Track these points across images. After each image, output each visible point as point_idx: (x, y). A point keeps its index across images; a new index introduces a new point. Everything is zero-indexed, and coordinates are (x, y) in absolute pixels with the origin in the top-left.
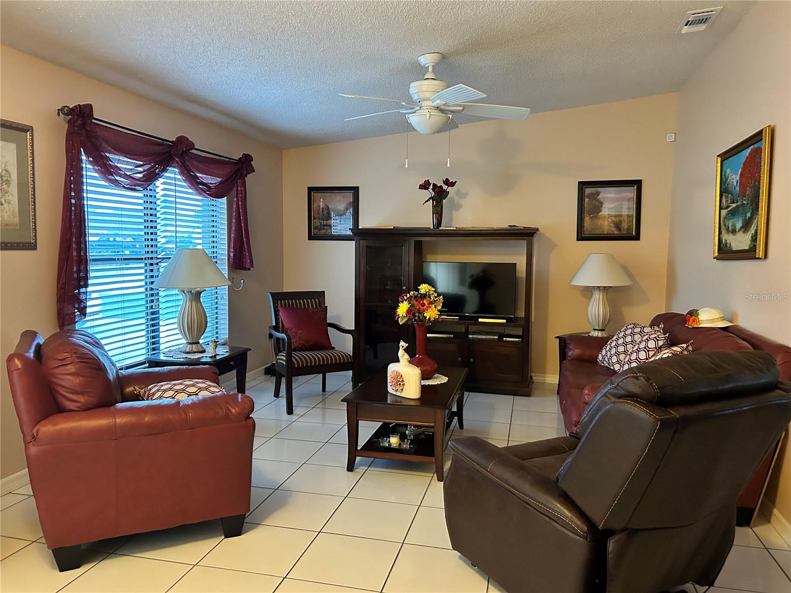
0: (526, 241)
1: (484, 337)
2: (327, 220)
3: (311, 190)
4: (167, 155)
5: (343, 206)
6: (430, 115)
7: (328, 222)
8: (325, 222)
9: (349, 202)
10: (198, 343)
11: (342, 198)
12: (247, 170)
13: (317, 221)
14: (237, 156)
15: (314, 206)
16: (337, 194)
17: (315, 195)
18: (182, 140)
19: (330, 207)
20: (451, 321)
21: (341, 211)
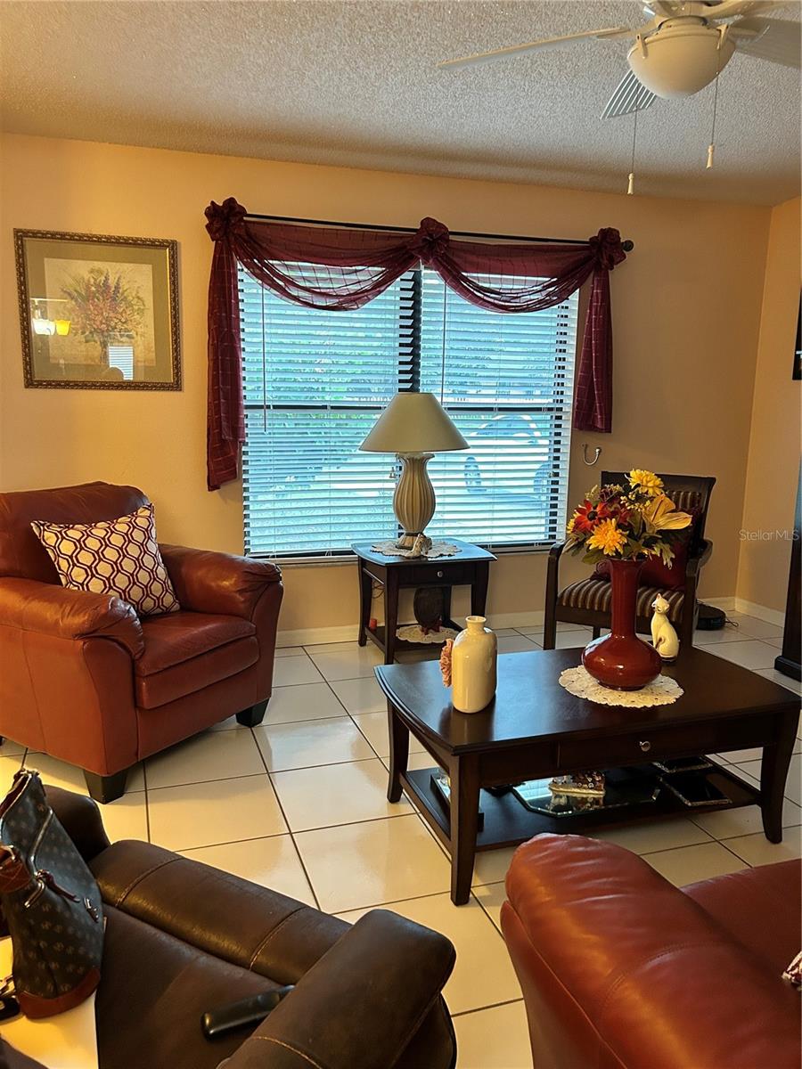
6: (645, 45)
10: (421, 534)
14: (587, 234)
18: (428, 223)
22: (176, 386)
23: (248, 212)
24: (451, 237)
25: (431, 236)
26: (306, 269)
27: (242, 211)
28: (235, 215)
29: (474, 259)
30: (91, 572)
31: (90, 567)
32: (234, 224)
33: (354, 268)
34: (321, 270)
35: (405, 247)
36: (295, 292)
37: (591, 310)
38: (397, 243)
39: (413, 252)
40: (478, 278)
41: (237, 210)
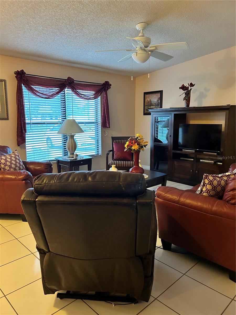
0: (225, 113)
1: (207, 161)
2: (150, 106)
3: (145, 93)
4: (63, 85)
5: (156, 100)
7: (151, 107)
8: (150, 107)
9: (159, 97)
10: (74, 154)
11: (156, 96)
12: (107, 88)
13: (147, 107)
14: (102, 82)
15: (146, 100)
16: (154, 94)
17: (147, 96)
18: (69, 78)
19: (152, 100)
20: (191, 153)
21: (155, 102)
22: (7, 119)
23: (26, 73)
24: (75, 82)
25: (70, 81)
26: (41, 88)
27: (25, 73)
28: (23, 74)
29: (79, 87)
30: (10, 167)
31: (10, 166)
32: (23, 76)
33: (52, 88)
34: (45, 89)
35: (64, 83)
36: (38, 94)
37: (104, 99)
38: (61, 82)
39: (66, 85)
40: (80, 91)
41: (24, 73)
